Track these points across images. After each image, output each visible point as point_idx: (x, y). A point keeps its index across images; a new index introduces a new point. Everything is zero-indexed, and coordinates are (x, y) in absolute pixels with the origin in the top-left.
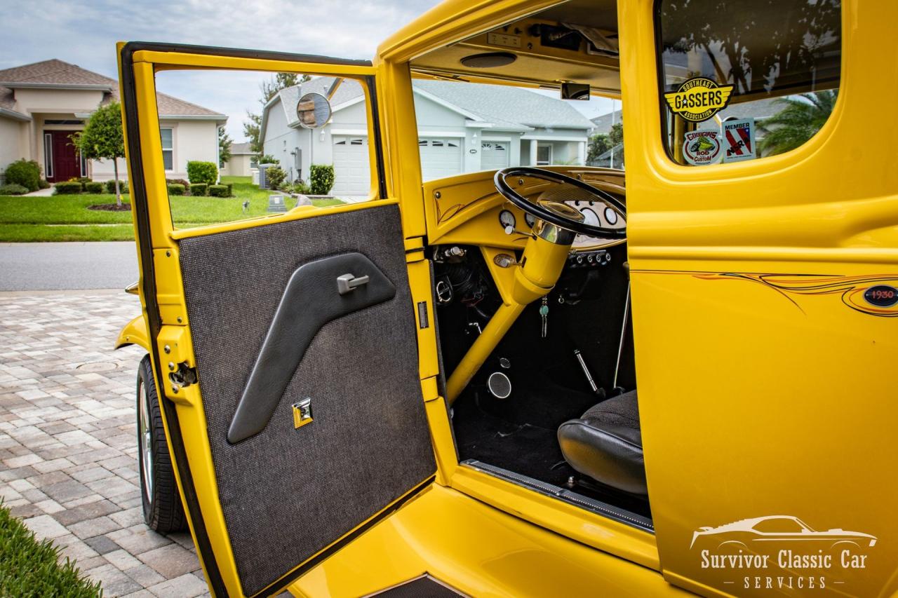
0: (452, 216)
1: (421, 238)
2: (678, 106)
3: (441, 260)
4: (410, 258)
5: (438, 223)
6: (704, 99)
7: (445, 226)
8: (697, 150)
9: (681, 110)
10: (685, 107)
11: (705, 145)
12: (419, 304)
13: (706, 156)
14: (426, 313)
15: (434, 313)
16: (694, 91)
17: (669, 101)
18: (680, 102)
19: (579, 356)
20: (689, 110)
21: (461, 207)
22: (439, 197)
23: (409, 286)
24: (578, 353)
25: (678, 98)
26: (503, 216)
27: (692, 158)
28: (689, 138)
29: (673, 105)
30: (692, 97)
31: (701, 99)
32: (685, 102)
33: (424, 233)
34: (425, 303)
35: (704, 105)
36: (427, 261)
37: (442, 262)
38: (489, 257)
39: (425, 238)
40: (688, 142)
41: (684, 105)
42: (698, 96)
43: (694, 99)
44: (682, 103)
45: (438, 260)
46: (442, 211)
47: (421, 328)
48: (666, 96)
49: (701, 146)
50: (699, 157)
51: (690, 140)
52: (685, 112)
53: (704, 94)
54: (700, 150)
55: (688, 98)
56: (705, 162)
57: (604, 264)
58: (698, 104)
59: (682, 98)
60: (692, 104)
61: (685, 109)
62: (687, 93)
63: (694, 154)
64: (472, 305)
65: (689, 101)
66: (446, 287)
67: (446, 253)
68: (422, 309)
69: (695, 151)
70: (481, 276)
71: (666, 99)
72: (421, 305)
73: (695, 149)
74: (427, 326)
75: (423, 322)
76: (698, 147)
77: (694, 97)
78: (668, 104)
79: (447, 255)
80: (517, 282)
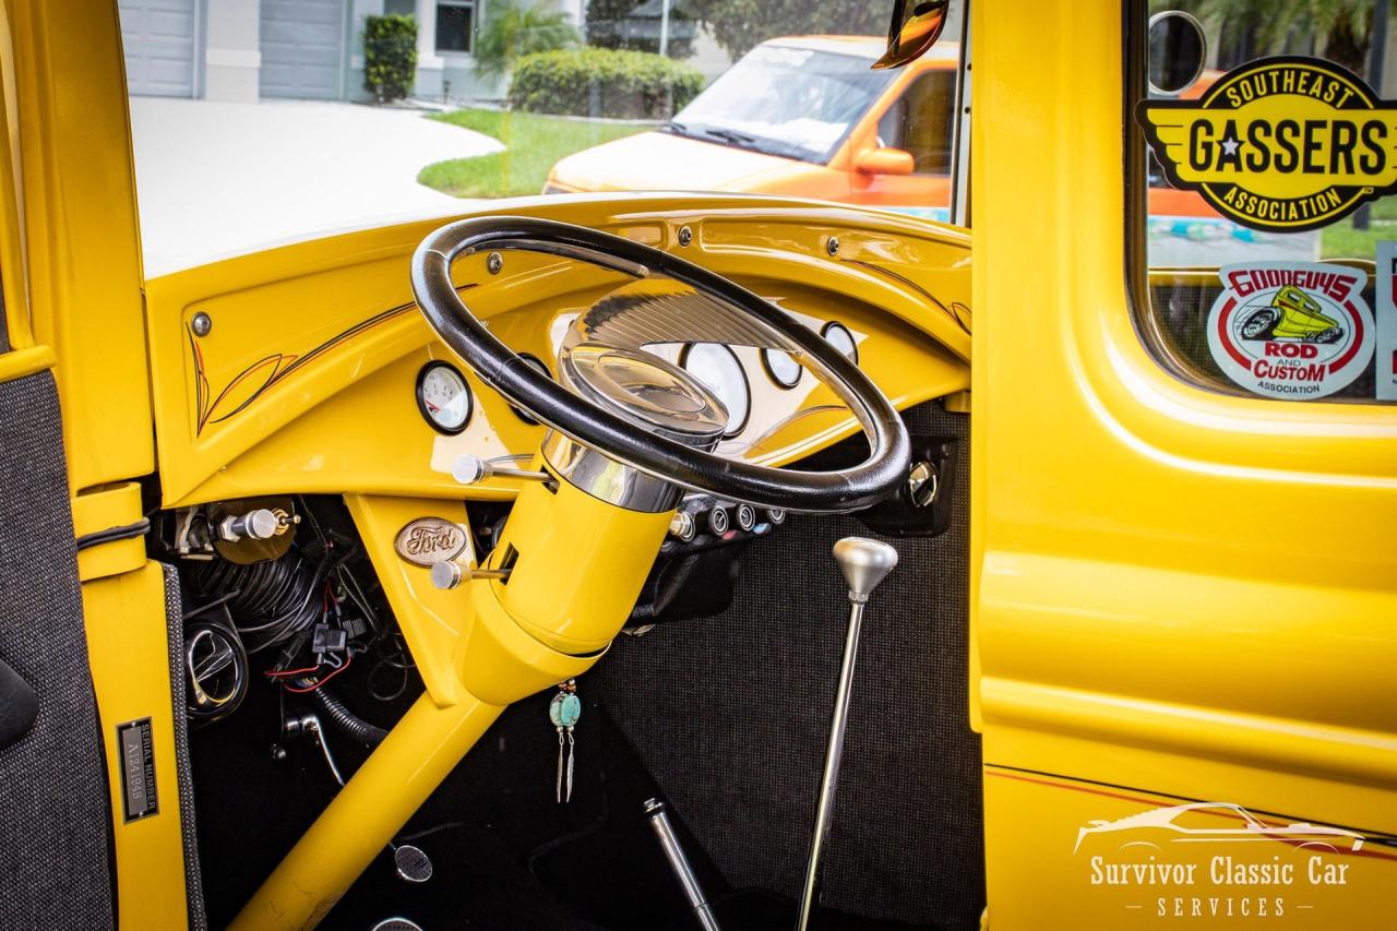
0: (254, 397)
1: (137, 486)
2: (1201, 159)
3: (208, 553)
4: (92, 564)
5: (201, 426)
6: (1311, 146)
7: (225, 438)
8: (1266, 335)
9: (1211, 175)
10: (1229, 167)
11: (1304, 319)
12: (121, 729)
13: (1305, 363)
14: (149, 761)
15: (178, 758)
16: (1275, 108)
17: (1162, 135)
18: (1208, 146)
19: (660, 822)
20: (1247, 180)
21: (284, 364)
22: (205, 332)
23: (88, 677)
24: (656, 811)
25: (1202, 131)
26: (429, 383)
27: (1245, 363)
28: (1237, 286)
29: (1179, 154)
30: (1259, 132)
31: (1299, 143)
32: (1230, 147)
33: (146, 468)
34: (145, 723)
35: (1309, 168)
36: (156, 567)
37: (209, 558)
38: (377, 532)
39: (151, 486)
40: (1231, 303)
41: (1225, 158)
42: (1287, 132)
43: (1271, 143)
44: (1216, 150)
45: (193, 551)
46: (217, 378)
47: (129, 818)
48: (1154, 115)
49: (1284, 324)
50: (1273, 361)
51: (1243, 294)
52: (1229, 186)
53: (1311, 125)
54: (1282, 336)
55: (1242, 134)
56: (1295, 383)
57: (761, 529)
58: (1286, 161)
59: (1219, 133)
60: (1258, 160)
61: (1228, 174)
62: (1243, 117)
63: (1255, 350)
64: (307, 682)
65: (1247, 148)
66: (221, 648)
67: (227, 530)
68: (133, 748)
69: (1258, 337)
70: (342, 587)
71: (1151, 130)
72: (135, 733)
73: (1258, 329)
74: (152, 810)
75: (137, 793)
76: (1274, 324)
77: (1267, 133)
78: (1160, 148)
79: (229, 535)
80: (479, 627)
